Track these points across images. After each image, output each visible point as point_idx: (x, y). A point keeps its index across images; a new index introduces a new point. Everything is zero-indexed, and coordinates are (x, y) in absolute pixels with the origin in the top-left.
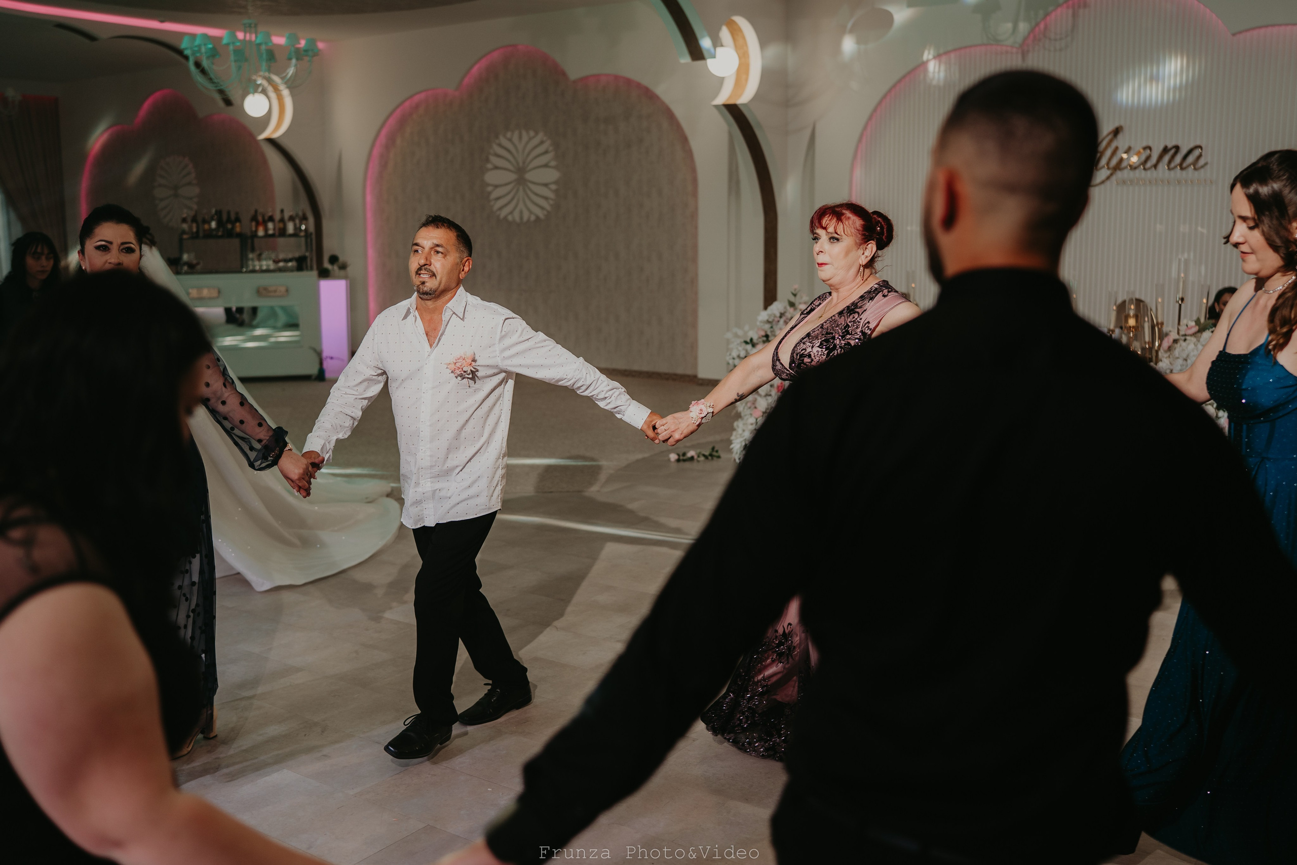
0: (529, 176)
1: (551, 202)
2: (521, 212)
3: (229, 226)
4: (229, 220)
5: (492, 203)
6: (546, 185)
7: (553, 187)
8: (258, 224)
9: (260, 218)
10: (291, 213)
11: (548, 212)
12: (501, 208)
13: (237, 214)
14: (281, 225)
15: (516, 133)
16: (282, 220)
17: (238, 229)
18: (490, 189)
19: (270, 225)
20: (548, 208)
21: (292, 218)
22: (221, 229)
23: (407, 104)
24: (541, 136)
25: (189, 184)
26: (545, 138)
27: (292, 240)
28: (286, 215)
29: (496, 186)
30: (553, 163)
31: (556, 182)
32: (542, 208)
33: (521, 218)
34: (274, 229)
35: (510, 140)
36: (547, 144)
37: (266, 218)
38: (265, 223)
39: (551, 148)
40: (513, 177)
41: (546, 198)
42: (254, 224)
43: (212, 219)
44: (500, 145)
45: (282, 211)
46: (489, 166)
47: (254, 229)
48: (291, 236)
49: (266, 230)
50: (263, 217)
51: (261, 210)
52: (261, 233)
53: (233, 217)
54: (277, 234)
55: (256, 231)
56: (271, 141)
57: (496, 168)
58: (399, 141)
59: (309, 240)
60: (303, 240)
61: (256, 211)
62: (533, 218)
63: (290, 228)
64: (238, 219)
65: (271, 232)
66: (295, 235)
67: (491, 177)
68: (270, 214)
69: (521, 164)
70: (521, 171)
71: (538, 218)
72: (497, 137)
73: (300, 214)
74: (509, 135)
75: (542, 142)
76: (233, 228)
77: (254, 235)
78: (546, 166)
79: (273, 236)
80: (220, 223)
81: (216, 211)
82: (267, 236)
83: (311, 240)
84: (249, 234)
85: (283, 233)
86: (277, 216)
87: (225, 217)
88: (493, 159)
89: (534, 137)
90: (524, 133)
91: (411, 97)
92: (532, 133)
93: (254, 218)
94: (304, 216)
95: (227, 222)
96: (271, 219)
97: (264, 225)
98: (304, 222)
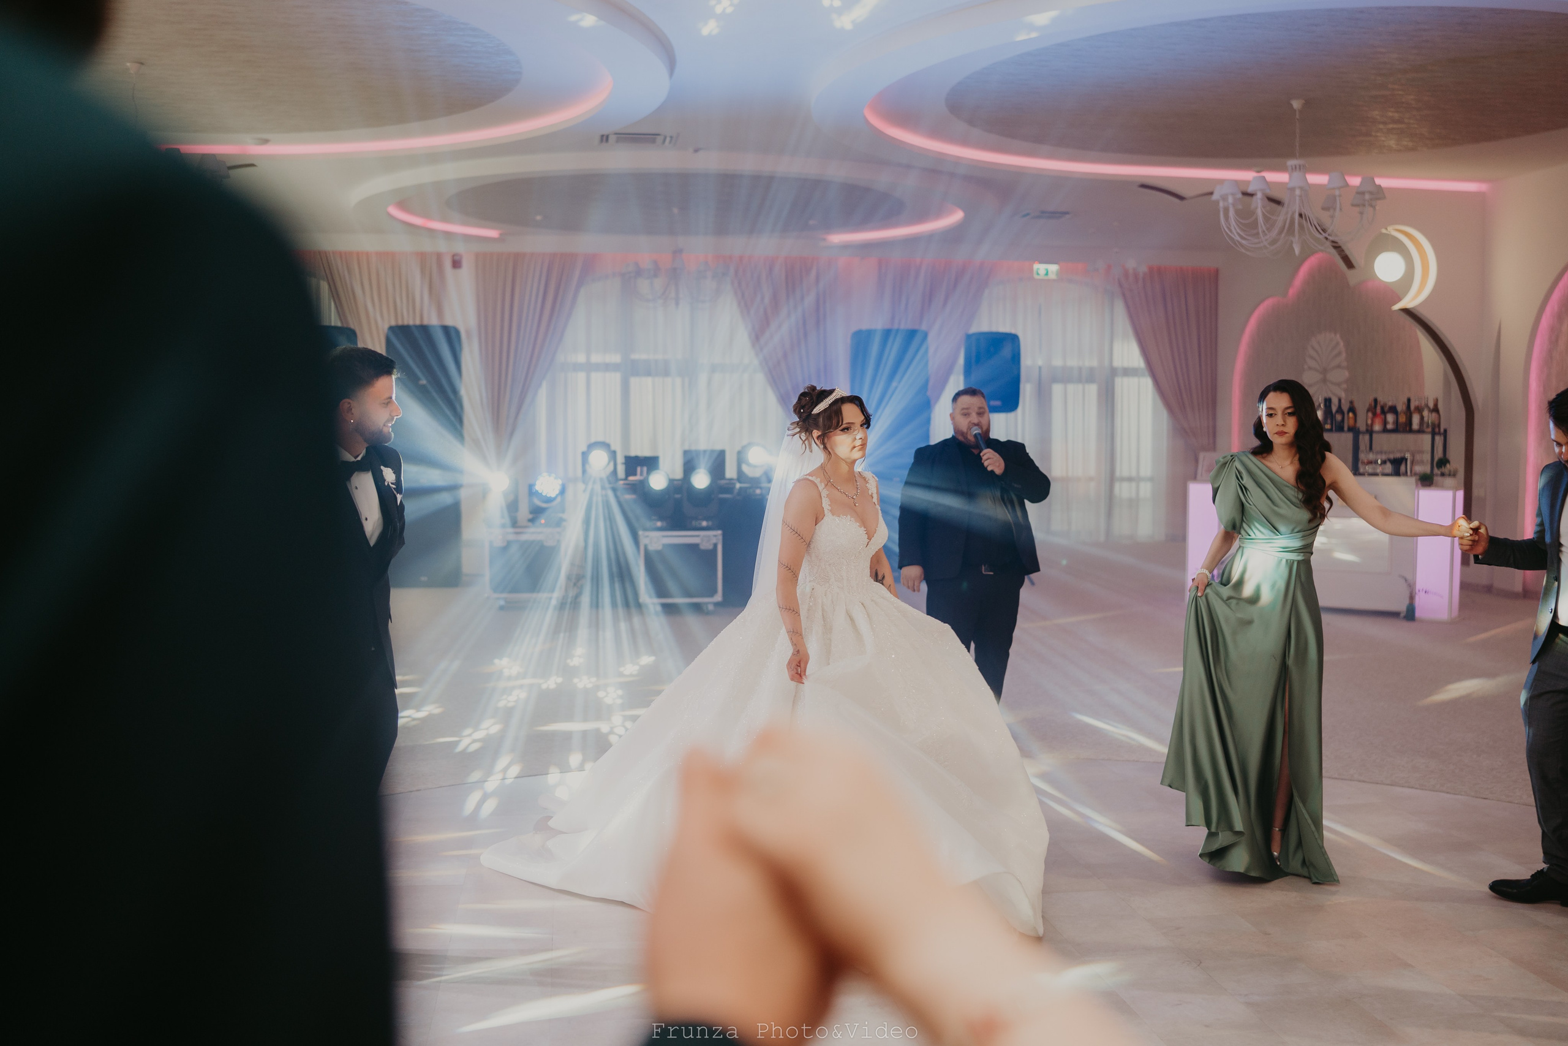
3: (1339, 418)
4: (1340, 410)
8: (1375, 415)
9: (1379, 410)
10: (1417, 403)
13: (1351, 402)
14: (1405, 418)
16: (1407, 412)
17: (1351, 422)
19: (1390, 418)
22: (1329, 421)
25: (1339, 366)
27: (1418, 437)
28: (1413, 408)
34: (1396, 422)
37: (1386, 409)
38: (1384, 412)
42: (1370, 415)
45: (1409, 399)
47: (1369, 422)
48: (1414, 432)
49: (1385, 423)
50: (1382, 408)
51: (1381, 399)
52: (1377, 427)
53: (1345, 408)
54: (1398, 429)
55: (1372, 425)
56: (1407, 311)
61: (1376, 400)
63: (1415, 425)
64: (1352, 409)
65: (1390, 426)
66: (1421, 431)
68: (1390, 404)
73: (1431, 405)
76: (1342, 421)
77: (1371, 430)
79: (1394, 431)
82: (1385, 431)
84: (1363, 429)
85: (1407, 428)
86: (1401, 407)
87: (1334, 409)
93: (1372, 409)
94: (1436, 405)
95: (1337, 412)
96: (1393, 410)
97: (1383, 416)
98: (1434, 415)
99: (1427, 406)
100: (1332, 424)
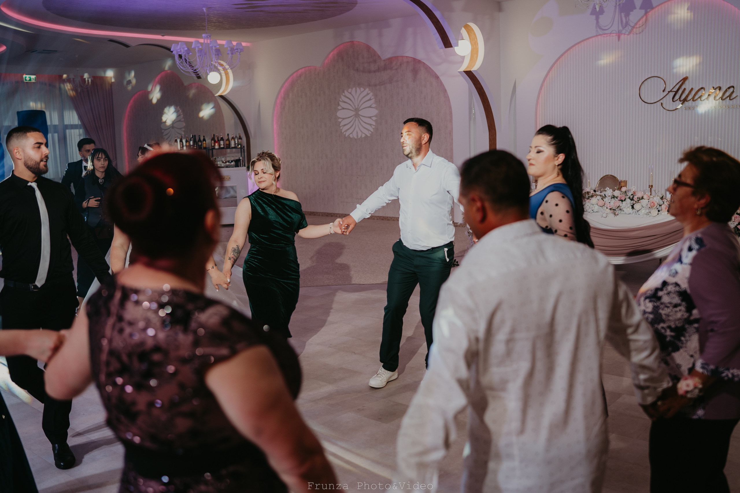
0: (360, 113)
1: (373, 127)
2: (357, 132)
3: (200, 144)
4: (200, 140)
5: (341, 128)
6: (370, 117)
7: (374, 118)
8: (215, 142)
9: (216, 139)
10: (233, 136)
11: (372, 132)
12: (346, 131)
13: (204, 137)
14: (228, 142)
15: (354, 89)
16: (228, 140)
17: (204, 145)
18: (340, 120)
19: (222, 143)
20: (372, 130)
21: (233, 138)
22: (195, 145)
23: (295, 75)
24: (367, 90)
26: (369, 92)
27: (234, 150)
28: (230, 138)
29: (344, 119)
30: (374, 106)
31: (375, 116)
32: (369, 130)
33: (357, 136)
34: (224, 145)
35: (350, 93)
36: (371, 95)
37: (220, 139)
38: (219, 141)
39: (373, 97)
40: (353, 113)
41: (371, 125)
42: (213, 141)
43: (191, 140)
44: (345, 96)
45: (228, 135)
46: (339, 108)
47: (213, 145)
48: (233, 148)
49: (219, 145)
50: (218, 138)
51: (217, 135)
52: (217, 147)
53: (202, 139)
54: (225, 148)
55: (214, 146)
56: (221, 97)
57: (343, 109)
58: (290, 95)
59: (242, 150)
60: (240, 149)
61: (214, 135)
62: (363, 136)
63: (233, 145)
64: (204, 140)
65: (222, 146)
66: (235, 148)
67: (340, 114)
68: (221, 136)
69: (356, 107)
70: (357, 110)
71: (366, 135)
72: (344, 92)
73: (238, 136)
74: (350, 90)
75: (368, 94)
76: (201, 145)
77: (213, 148)
78: (370, 107)
79: (223, 148)
80: (195, 142)
81: (193, 136)
82: (220, 148)
83: (244, 150)
84: (211, 148)
85: (228, 146)
86: (226, 138)
87: (197, 139)
88: (341, 103)
89: (363, 91)
90: (358, 89)
91: (297, 71)
92: (362, 89)
93: (213, 139)
94: (240, 136)
95: (199, 141)
96: (222, 139)
97: (218, 142)
98: (240, 140)
99: (236, 137)
100: (197, 146)
